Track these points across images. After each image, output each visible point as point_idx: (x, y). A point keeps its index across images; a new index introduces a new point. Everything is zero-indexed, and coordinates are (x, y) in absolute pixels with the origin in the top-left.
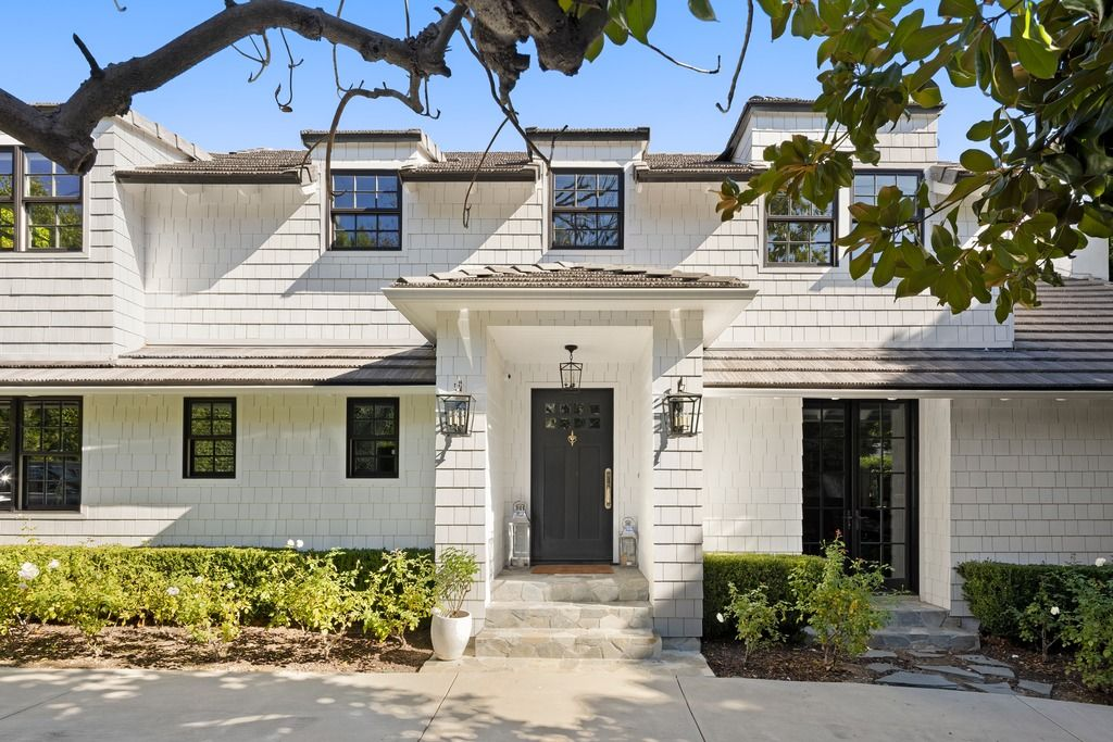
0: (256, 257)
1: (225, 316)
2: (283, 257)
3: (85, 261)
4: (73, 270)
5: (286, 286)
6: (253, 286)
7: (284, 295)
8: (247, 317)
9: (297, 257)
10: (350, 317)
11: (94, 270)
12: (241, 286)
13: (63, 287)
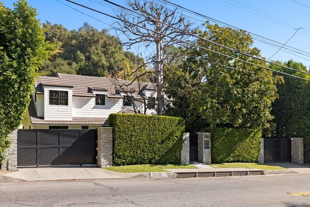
0: (86, 105)
1: (81, 113)
2: (90, 105)
3: (68, 107)
4: (67, 108)
5: (92, 108)
6: (86, 109)
7: (92, 109)
8: (85, 113)
9: (91, 105)
10: (98, 114)
11: (69, 108)
12: (84, 109)
13: (65, 110)
